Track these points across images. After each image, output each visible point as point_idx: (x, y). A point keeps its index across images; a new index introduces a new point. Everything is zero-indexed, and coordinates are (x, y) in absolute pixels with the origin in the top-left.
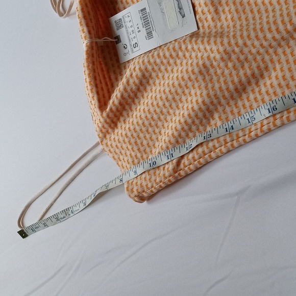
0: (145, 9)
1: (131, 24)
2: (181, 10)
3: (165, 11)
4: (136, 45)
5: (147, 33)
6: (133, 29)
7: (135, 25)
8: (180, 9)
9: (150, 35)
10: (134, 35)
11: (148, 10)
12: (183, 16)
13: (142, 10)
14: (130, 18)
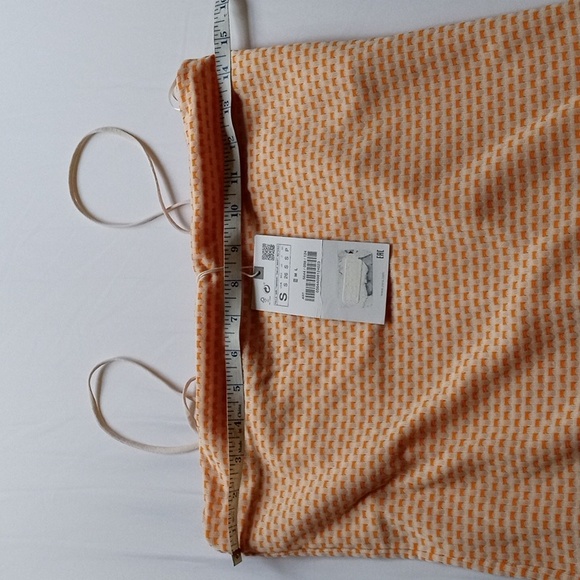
0: (315, 254)
1: (287, 263)
2: (369, 284)
3: (344, 272)
4: (284, 297)
5: (307, 291)
6: (286, 271)
7: (293, 268)
8: (368, 281)
9: (310, 294)
10: (286, 281)
11: (319, 258)
12: (370, 294)
13: (310, 253)
14: (287, 254)
